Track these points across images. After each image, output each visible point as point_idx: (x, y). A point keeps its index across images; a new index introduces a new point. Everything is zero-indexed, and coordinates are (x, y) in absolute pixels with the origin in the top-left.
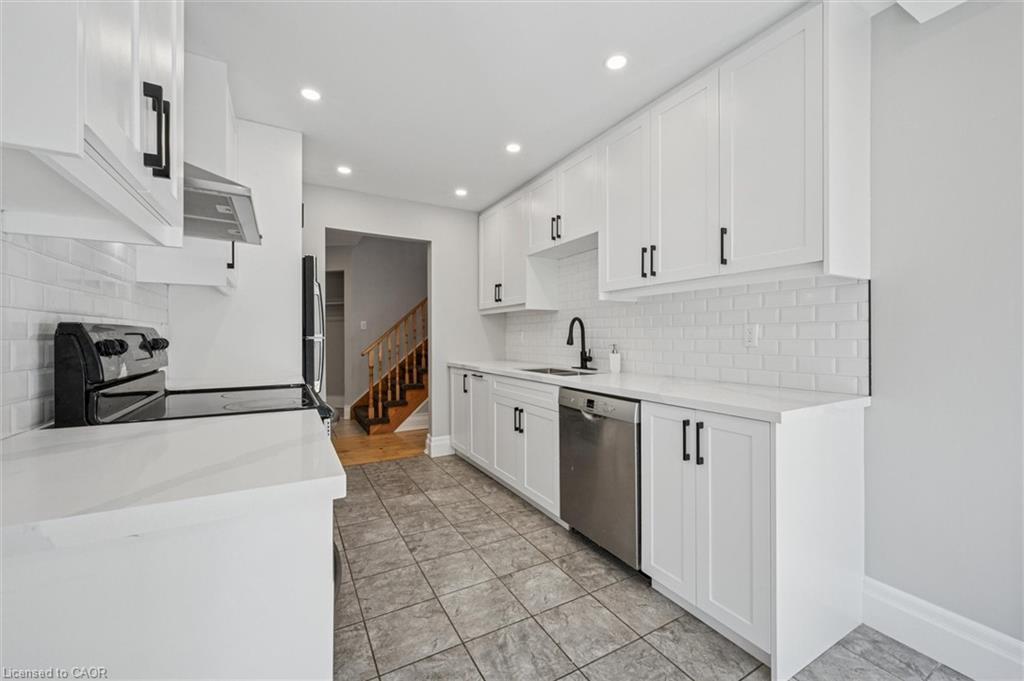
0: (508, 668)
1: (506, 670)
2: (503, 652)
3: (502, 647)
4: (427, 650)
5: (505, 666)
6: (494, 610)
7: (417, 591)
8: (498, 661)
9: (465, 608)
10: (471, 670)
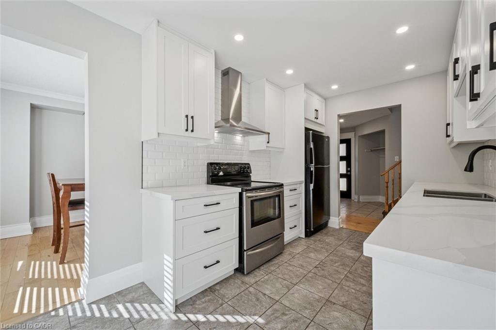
0: (274, 319)
1: (272, 319)
2: (281, 315)
3: (284, 314)
4: (267, 292)
5: (274, 318)
6: (304, 305)
7: (294, 278)
8: (275, 315)
9: (296, 295)
10: (266, 308)
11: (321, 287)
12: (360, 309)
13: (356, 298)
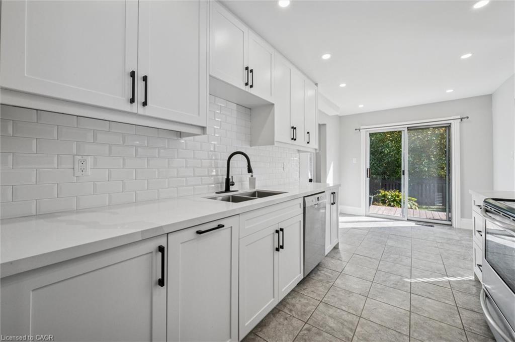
11: (380, 310)
12: (338, 291)
13: (341, 300)
